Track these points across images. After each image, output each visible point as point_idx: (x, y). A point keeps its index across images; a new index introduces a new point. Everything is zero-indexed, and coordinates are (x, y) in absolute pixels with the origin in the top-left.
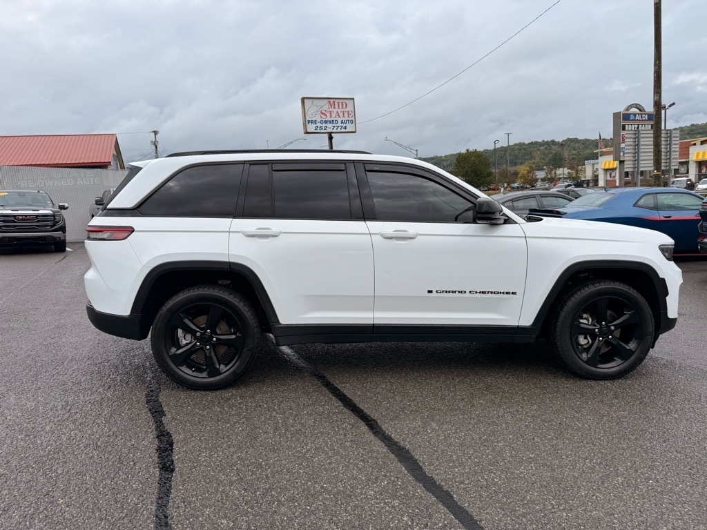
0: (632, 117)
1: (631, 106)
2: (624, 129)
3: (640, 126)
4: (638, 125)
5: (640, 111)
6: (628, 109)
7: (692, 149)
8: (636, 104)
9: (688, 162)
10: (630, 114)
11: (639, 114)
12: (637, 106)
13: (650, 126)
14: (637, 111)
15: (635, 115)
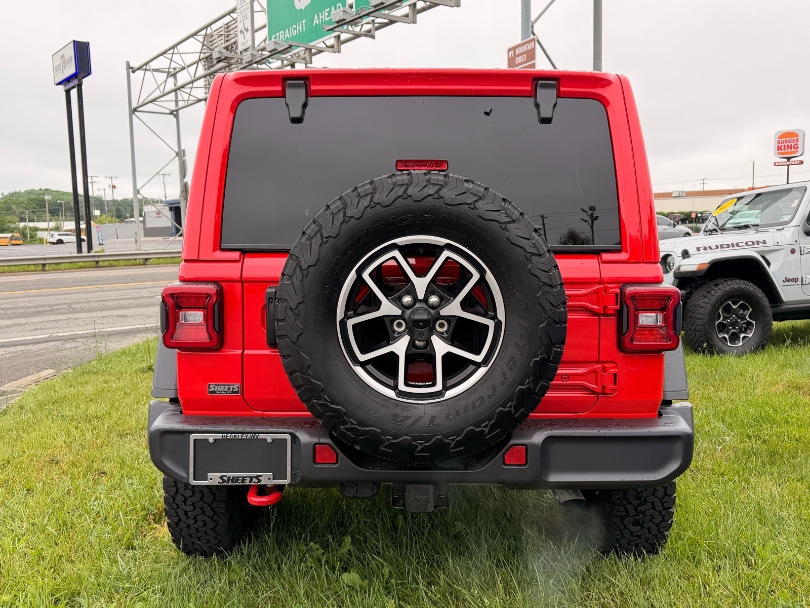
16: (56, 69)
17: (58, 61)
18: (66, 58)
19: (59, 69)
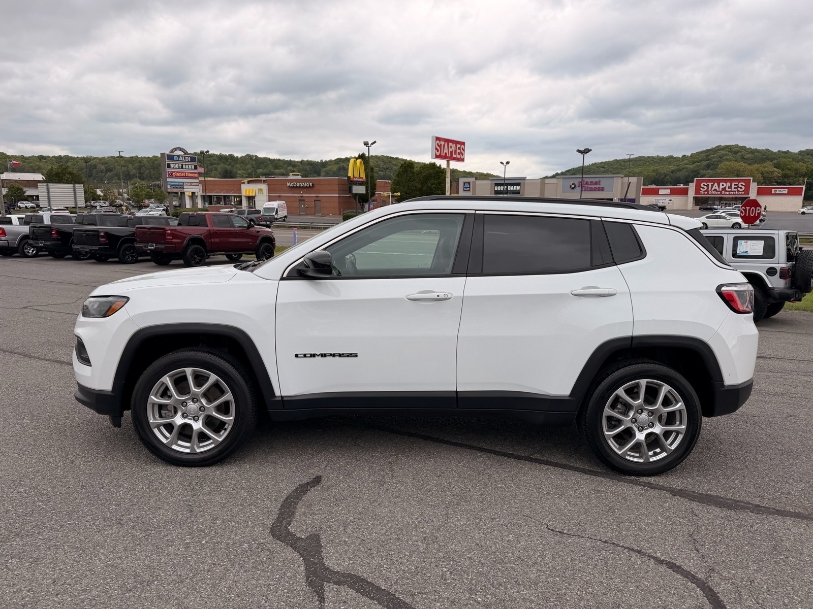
0: (176, 158)
1: (175, 149)
2: (169, 166)
3: (184, 166)
4: (182, 165)
5: (185, 154)
6: (172, 151)
7: (243, 186)
8: (180, 148)
9: (240, 197)
10: (174, 156)
11: (182, 156)
12: (180, 149)
13: (193, 167)
14: (181, 153)
15: (178, 156)
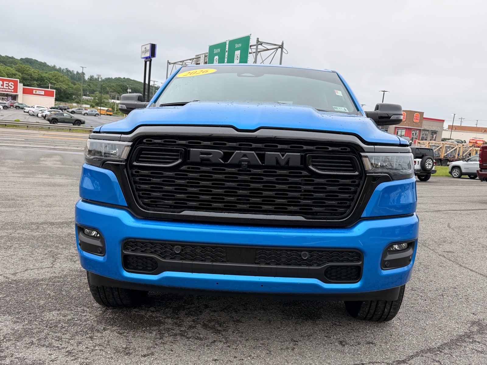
16: (143, 52)
17: (144, 49)
18: (147, 49)
19: (144, 53)
